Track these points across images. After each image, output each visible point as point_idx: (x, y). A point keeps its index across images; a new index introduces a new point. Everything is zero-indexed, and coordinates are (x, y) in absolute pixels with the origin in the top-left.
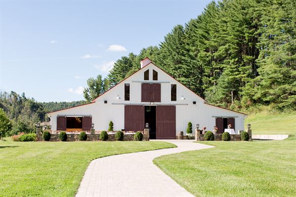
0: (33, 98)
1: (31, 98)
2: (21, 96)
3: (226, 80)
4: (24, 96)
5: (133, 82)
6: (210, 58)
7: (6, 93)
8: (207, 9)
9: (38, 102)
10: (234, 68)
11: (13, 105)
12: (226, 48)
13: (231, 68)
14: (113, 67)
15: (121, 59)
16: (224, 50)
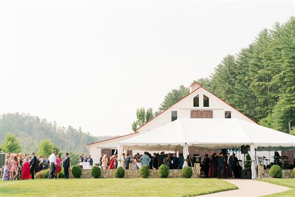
0: (89, 133)
1: (87, 132)
2: (77, 130)
3: (283, 109)
4: (80, 131)
5: (181, 109)
6: (264, 87)
7: (64, 127)
8: (258, 38)
9: (94, 136)
10: (291, 97)
11: (70, 139)
12: (281, 76)
13: (287, 97)
14: (164, 101)
15: (171, 92)
16: (278, 78)
